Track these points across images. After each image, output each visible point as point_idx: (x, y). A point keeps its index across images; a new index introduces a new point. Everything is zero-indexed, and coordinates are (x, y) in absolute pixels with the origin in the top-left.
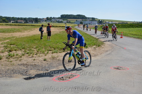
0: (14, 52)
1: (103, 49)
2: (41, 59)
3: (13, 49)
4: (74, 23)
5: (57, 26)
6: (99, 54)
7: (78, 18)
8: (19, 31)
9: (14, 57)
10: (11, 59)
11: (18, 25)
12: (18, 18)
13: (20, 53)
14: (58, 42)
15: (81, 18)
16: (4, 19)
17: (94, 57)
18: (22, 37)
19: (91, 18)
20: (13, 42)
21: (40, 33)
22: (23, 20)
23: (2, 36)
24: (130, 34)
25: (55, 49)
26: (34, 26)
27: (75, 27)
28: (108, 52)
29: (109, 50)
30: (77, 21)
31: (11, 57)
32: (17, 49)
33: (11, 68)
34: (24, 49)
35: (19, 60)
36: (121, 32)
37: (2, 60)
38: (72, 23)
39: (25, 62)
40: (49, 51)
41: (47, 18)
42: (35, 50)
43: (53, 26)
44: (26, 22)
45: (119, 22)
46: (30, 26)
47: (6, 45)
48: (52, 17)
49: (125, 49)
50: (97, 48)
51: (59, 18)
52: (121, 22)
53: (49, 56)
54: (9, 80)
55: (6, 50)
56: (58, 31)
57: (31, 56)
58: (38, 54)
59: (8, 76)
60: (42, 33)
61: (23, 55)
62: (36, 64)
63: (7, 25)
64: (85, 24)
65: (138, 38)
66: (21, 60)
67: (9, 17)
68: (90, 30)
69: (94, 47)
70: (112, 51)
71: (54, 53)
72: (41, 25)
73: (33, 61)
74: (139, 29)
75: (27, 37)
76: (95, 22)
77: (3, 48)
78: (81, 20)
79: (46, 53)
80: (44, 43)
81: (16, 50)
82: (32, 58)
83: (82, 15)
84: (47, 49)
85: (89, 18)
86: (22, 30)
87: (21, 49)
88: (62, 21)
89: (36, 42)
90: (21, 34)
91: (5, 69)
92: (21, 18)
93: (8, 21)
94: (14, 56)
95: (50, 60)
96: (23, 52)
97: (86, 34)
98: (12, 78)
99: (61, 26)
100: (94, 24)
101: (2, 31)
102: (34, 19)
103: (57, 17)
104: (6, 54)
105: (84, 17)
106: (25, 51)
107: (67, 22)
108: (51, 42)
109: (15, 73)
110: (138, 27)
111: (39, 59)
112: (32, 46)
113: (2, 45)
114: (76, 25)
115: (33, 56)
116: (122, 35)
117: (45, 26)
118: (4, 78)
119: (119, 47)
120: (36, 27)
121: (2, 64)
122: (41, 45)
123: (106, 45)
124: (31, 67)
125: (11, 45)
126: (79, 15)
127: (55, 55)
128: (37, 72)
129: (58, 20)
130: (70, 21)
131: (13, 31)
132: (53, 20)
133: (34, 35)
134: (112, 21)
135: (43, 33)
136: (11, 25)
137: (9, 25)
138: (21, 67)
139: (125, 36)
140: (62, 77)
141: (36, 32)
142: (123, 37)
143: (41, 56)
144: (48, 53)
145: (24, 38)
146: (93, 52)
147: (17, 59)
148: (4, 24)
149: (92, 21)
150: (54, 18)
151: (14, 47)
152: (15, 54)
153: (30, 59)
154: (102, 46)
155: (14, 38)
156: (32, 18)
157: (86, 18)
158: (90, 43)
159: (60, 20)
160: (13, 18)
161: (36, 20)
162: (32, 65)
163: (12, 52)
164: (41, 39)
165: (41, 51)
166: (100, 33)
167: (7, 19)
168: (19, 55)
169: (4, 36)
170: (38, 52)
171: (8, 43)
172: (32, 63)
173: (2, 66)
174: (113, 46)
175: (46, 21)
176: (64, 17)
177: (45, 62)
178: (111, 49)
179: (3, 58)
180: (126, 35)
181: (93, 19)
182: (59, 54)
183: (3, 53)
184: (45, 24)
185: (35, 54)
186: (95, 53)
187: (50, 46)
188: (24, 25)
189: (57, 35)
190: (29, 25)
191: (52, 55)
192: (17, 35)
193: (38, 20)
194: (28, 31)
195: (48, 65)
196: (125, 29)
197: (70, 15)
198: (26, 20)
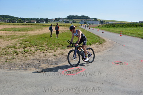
0: (28, 48)
1: (105, 46)
2: (51, 54)
3: (27, 46)
4: (79, 23)
5: (64, 26)
6: (101, 50)
7: (83, 19)
8: (32, 30)
9: (28, 53)
10: (26, 54)
11: (32, 25)
12: (32, 19)
13: (33, 49)
14: (65, 40)
15: (85, 19)
16: (20, 19)
17: (97, 53)
18: (34, 36)
19: (94, 19)
20: (27, 39)
21: (50, 31)
22: (35, 20)
23: (18, 34)
24: (128, 33)
25: (63, 46)
26: (44, 26)
27: (80, 27)
28: (110, 49)
29: (111, 47)
30: (81, 21)
31: (26, 52)
32: (31, 46)
33: (26, 62)
34: (37, 46)
35: (32, 55)
36: (120, 31)
37: (18, 55)
38: (77, 23)
39: (38, 57)
40: (58, 48)
41: (56, 19)
42: (46, 46)
43: (61, 26)
44: (38, 22)
45: (118, 23)
46: (42, 26)
47: (21, 42)
48: (60, 18)
49: (124, 46)
50: (99, 45)
51: (66, 19)
52: (120, 23)
53: (58, 52)
54: (24, 73)
55: (22, 46)
56: (65, 30)
57: (42, 52)
58: (49, 50)
59: (24, 69)
60: (51, 32)
61: (36, 51)
62: (47, 59)
63: (22, 24)
64: (88, 24)
65: (135, 36)
66: (34, 55)
67: (24, 18)
68: (93, 29)
69: (97, 44)
70: (113, 48)
71: (63, 49)
72: (51, 25)
73: (44, 56)
74: (136, 28)
75: (39, 35)
76: (97, 22)
77: (19, 45)
78: (85, 20)
79: (55, 49)
80: (53, 41)
81: (29, 47)
82: (43, 54)
83: (86, 16)
84: (56, 46)
85: (92, 19)
86: (34, 29)
87: (34, 45)
88: (69, 21)
89: (47, 39)
90: (34, 32)
91: (21, 63)
92: (34, 19)
93: (23, 21)
94: (28, 51)
95: (59, 55)
96: (36, 48)
97: (89, 32)
98: (27, 71)
99: (68, 25)
100: (96, 24)
101: (18, 30)
102: (44, 19)
103: (65, 18)
104: (22, 49)
105: (88, 18)
106: (37, 48)
107: (73, 22)
108: (59, 39)
109: (30, 67)
110: (134, 27)
111: (50, 54)
112: (43, 43)
113: (18, 42)
114: (81, 24)
115: (45, 51)
116: (121, 34)
117: (54, 26)
118: (21, 70)
119: (119, 45)
120: (47, 26)
121: (19, 59)
122: (51, 42)
123: (107, 43)
124: (43, 61)
125: (25, 42)
126: (83, 16)
127: (63, 51)
128: (48, 66)
129: (65, 20)
130: (75, 22)
131: (28, 30)
132: (61, 20)
133: (45, 34)
134: (112, 21)
135: (53, 31)
136: (25, 25)
137: (23, 25)
138: (34, 61)
139: (123, 34)
140: (70, 71)
141: (47, 30)
142: (122, 35)
143: (51, 52)
144: (57, 49)
145: (36, 36)
146: (97, 49)
147: (30, 54)
148: (20, 24)
149: (95, 21)
150: (61, 19)
151: (28, 44)
152: (29, 50)
153: (42, 54)
154: (104, 43)
155: (28, 36)
156: (43, 19)
157: (89, 18)
158: (93, 40)
159: (67, 20)
160: (27, 18)
161: (47, 20)
162: (44, 60)
163: (27, 48)
164: (51, 36)
165: (51, 48)
166: (102, 32)
167: (22, 20)
168: (33, 51)
169: (20, 35)
170: (48, 48)
171: (23, 40)
172: (44, 58)
173: (19, 60)
174: (114, 43)
175: (54, 21)
176: (70, 18)
177: (55, 57)
178: (111, 46)
179: (20, 53)
180: (125, 34)
181: (96, 20)
182: (67, 50)
183: (19, 49)
184: (54, 23)
185: (46, 50)
186: (98, 50)
187: (58, 43)
188: (36, 25)
189: (64, 33)
190: (40, 25)
191: (61, 51)
192: (31, 33)
193: (48, 20)
194: (39, 30)
195: (57, 60)
196: (123, 28)
197: (75, 16)
198: (38, 21)
